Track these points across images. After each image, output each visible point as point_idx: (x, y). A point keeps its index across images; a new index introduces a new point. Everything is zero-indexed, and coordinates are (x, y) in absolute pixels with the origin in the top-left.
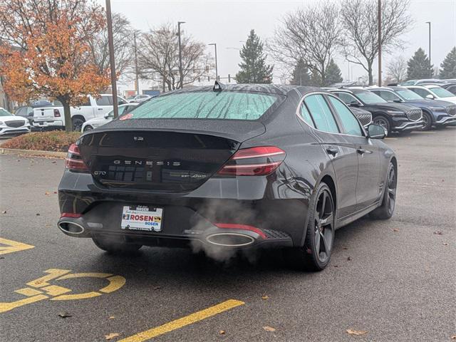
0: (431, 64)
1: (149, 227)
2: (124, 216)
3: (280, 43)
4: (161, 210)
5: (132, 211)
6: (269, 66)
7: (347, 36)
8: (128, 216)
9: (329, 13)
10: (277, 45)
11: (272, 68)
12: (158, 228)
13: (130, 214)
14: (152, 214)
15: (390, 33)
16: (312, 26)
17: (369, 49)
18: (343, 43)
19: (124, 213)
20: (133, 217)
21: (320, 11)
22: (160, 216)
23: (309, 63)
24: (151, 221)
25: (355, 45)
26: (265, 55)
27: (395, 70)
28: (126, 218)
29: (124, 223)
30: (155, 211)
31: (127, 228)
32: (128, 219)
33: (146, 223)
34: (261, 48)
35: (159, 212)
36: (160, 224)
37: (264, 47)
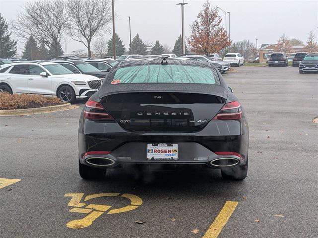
0: (123, 44)
1: (170, 157)
2: (149, 151)
3: (22, 24)
4: (177, 145)
5: (154, 147)
6: (14, 41)
7: (73, 22)
8: (152, 150)
9: (59, 6)
10: (21, 26)
11: (16, 42)
12: (176, 157)
13: (153, 149)
14: (170, 148)
15: (102, 22)
16: (47, 14)
17: (87, 32)
18: (69, 27)
19: (148, 148)
20: (155, 151)
21: (52, 4)
22: (177, 149)
23: (45, 40)
24: (170, 153)
25: (78, 29)
26: (10, 32)
27: (99, 47)
28: (150, 152)
29: (149, 156)
30: (173, 146)
31: (152, 159)
32: (152, 152)
33: (166, 155)
34: (7, 27)
35: (175, 147)
36: (177, 154)
37: (9, 27)
